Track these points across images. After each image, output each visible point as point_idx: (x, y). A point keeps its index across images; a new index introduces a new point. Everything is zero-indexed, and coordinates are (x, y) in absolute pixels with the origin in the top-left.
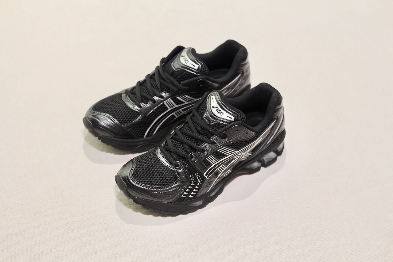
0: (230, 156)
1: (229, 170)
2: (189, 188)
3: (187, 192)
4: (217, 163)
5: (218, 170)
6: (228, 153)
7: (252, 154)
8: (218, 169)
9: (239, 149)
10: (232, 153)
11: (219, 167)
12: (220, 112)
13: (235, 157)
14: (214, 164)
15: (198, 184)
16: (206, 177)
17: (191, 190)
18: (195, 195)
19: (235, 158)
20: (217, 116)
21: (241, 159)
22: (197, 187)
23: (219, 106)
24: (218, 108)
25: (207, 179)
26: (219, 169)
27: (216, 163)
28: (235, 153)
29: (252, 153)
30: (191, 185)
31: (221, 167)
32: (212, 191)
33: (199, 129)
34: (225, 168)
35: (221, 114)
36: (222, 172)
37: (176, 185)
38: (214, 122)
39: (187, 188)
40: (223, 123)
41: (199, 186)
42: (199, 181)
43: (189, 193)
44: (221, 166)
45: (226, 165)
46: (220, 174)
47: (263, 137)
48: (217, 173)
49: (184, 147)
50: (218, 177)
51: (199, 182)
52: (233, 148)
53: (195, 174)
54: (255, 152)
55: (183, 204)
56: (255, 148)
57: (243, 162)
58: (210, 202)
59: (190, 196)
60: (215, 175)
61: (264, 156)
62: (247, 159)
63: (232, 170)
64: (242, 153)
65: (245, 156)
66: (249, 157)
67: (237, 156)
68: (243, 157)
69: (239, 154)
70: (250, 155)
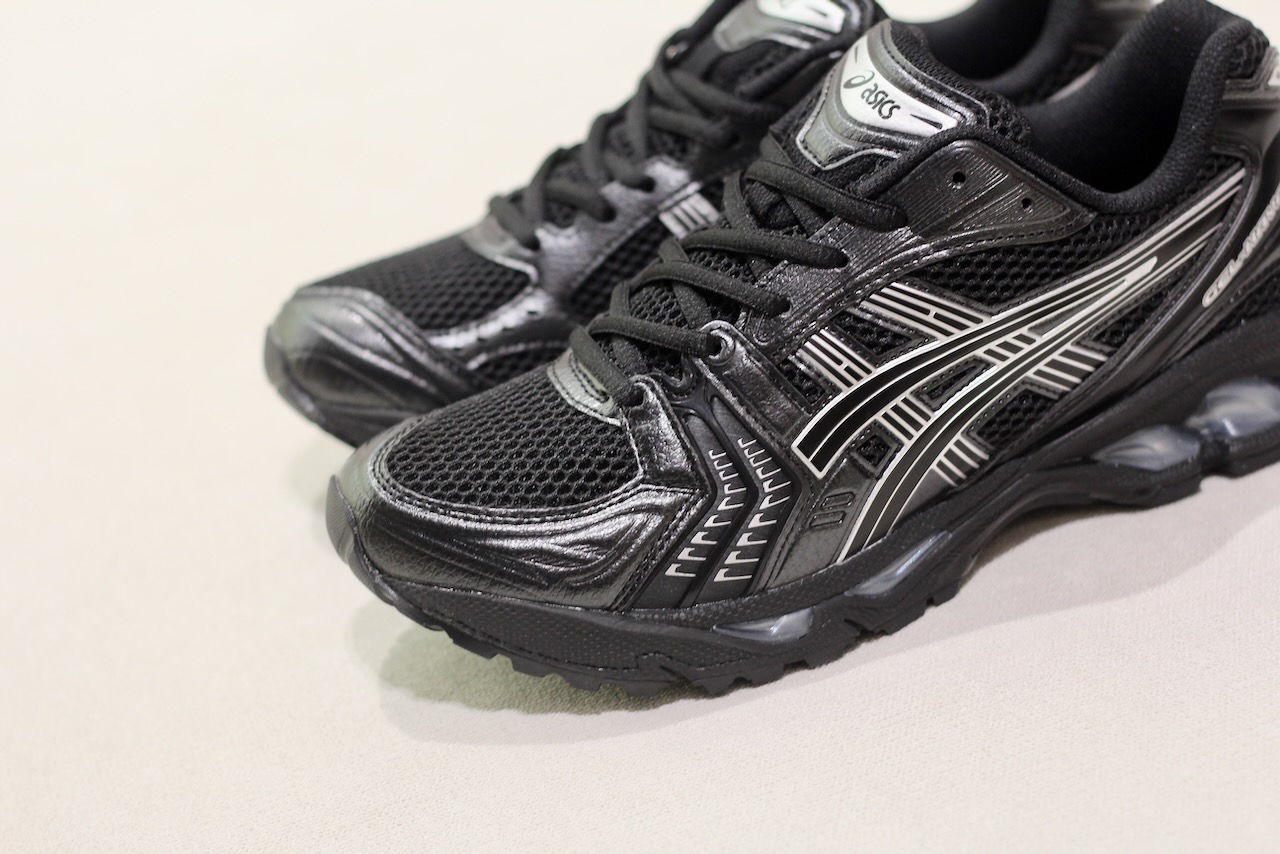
1: (958, 436)
2: (710, 523)
3: (698, 550)
4: (867, 379)
5: (881, 426)
6: (930, 318)
7: (1109, 355)
8: (878, 417)
9: (996, 301)
11: (887, 409)
12: (878, 101)
13: (980, 352)
14: (849, 384)
15: (765, 504)
16: (807, 462)
17: (725, 538)
18: (755, 570)
19: (988, 365)
21: (1030, 373)
22: (756, 522)
23: (877, 74)
24: (870, 86)
25: (820, 475)
27: (858, 377)
29: (1108, 349)
30: (723, 506)
31: (896, 409)
32: (868, 564)
33: (767, 200)
35: (886, 108)
36: (908, 444)
38: (851, 153)
39: (695, 525)
41: (767, 514)
42: (766, 485)
43: (714, 557)
44: (898, 401)
45: (935, 393)
47: (1164, 254)
48: (879, 446)
51: (767, 490)
52: (956, 289)
53: (740, 441)
54: (1126, 344)
55: (679, 623)
56: (1123, 321)
57: (1058, 406)
58: (867, 634)
59: (720, 576)
60: (869, 458)
61: (1210, 395)
62: (1077, 389)
63: (980, 439)
64: (1024, 331)
65: (1055, 356)
66: (1089, 374)
67: (992, 346)
68: (1041, 366)
69: (1009, 338)
70: (1098, 365)
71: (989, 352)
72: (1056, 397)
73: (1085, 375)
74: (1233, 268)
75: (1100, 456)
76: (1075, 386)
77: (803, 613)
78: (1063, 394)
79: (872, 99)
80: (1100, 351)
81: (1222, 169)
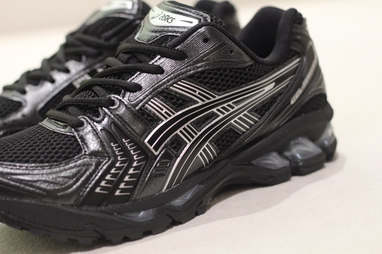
0: (201, 103)
2: (113, 171)
3: (108, 182)
4: (173, 116)
5: (179, 136)
6: (196, 94)
7: (259, 119)
8: (178, 132)
9: (219, 90)
10: (208, 99)
11: (181, 129)
12: (167, 18)
13: (214, 110)
14: (166, 118)
15: (135, 164)
16: (151, 148)
19: (218, 116)
20: (161, 27)
21: (232, 121)
22: (131, 171)
23: (164, 11)
24: (162, 15)
25: (156, 154)
26: (181, 132)
28: (213, 99)
29: (259, 116)
30: (118, 165)
31: (184, 129)
32: (174, 193)
33: (126, 57)
34: (196, 134)
35: (170, 20)
36: (189, 144)
37: (79, 162)
38: (157, 36)
39: (107, 172)
40: (175, 34)
41: (136, 168)
42: (135, 157)
43: (115, 185)
44: (185, 126)
45: (199, 124)
46: (186, 149)
48: (178, 144)
49: (95, 93)
50: (181, 155)
51: (135, 159)
52: (206, 84)
53: (124, 140)
54: (265, 115)
55: (102, 212)
56: (264, 106)
57: (242, 137)
58: (176, 222)
59: (118, 193)
60: (174, 148)
61: (292, 142)
62: (249, 131)
63: (215, 146)
64: (230, 103)
65: (241, 115)
66: (253, 125)
67: (219, 108)
68: (236, 119)
69: (225, 105)
70: (256, 122)
71: (218, 110)
72: (241, 133)
73: (251, 126)
74: (300, 92)
75: (254, 162)
76: (247, 130)
77: (151, 210)
78: (243, 132)
79: (164, 18)
80: (256, 117)
81: (293, 55)
